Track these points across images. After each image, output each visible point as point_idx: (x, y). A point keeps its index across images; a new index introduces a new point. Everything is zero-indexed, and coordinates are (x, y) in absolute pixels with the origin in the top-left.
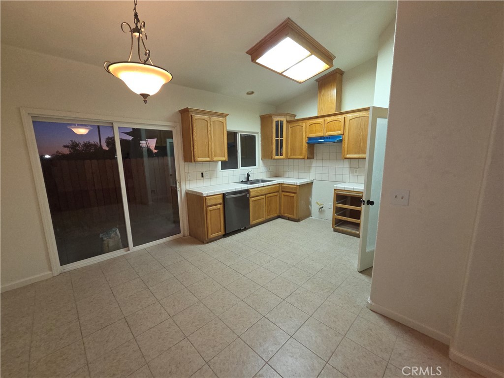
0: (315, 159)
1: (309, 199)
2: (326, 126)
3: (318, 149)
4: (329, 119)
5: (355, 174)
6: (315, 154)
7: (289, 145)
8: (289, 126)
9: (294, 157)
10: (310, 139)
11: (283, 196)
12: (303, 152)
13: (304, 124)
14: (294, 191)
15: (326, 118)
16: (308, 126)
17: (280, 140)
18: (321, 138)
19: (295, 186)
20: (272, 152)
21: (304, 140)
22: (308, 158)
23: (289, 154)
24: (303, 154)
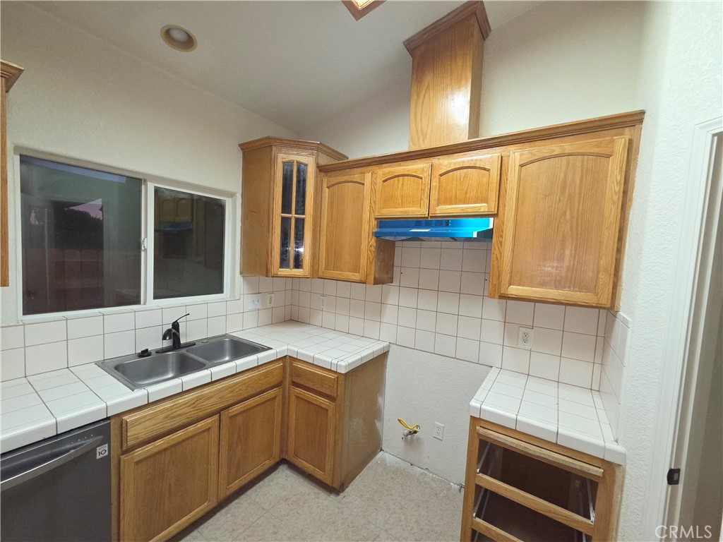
0: (396, 283)
1: (376, 401)
2: (435, 183)
3: (405, 254)
4: (446, 162)
5: (521, 344)
6: (396, 271)
7: (324, 238)
8: (325, 181)
9: (336, 274)
10: (382, 222)
11: (293, 400)
12: (363, 261)
13: (368, 177)
15: (435, 160)
16: (379, 181)
17: (297, 220)
18: (419, 222)
19: (332, 376)
20: (268, 254)
21: (366, 227)
22: (377, 282)
23: (322, 264)
24: (363, 269)
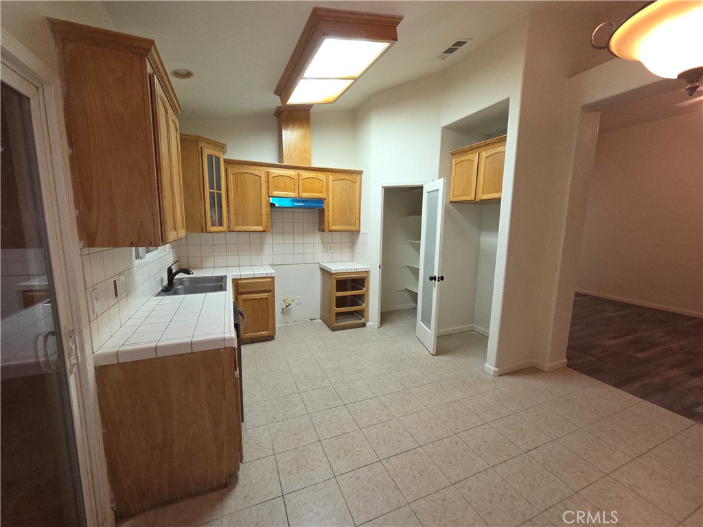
4: (304, 174)
8: (230, 169)
9: (244, 228)
12: (264, 219)
13: (262, 172)
14: (267, 289)
15: (300, 171)
16: (270, 177)
17: (218, 194)
19: (269, 280)
20: (204, 217)
23: (233, 224)
